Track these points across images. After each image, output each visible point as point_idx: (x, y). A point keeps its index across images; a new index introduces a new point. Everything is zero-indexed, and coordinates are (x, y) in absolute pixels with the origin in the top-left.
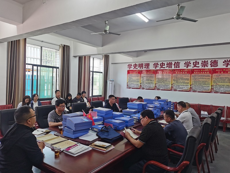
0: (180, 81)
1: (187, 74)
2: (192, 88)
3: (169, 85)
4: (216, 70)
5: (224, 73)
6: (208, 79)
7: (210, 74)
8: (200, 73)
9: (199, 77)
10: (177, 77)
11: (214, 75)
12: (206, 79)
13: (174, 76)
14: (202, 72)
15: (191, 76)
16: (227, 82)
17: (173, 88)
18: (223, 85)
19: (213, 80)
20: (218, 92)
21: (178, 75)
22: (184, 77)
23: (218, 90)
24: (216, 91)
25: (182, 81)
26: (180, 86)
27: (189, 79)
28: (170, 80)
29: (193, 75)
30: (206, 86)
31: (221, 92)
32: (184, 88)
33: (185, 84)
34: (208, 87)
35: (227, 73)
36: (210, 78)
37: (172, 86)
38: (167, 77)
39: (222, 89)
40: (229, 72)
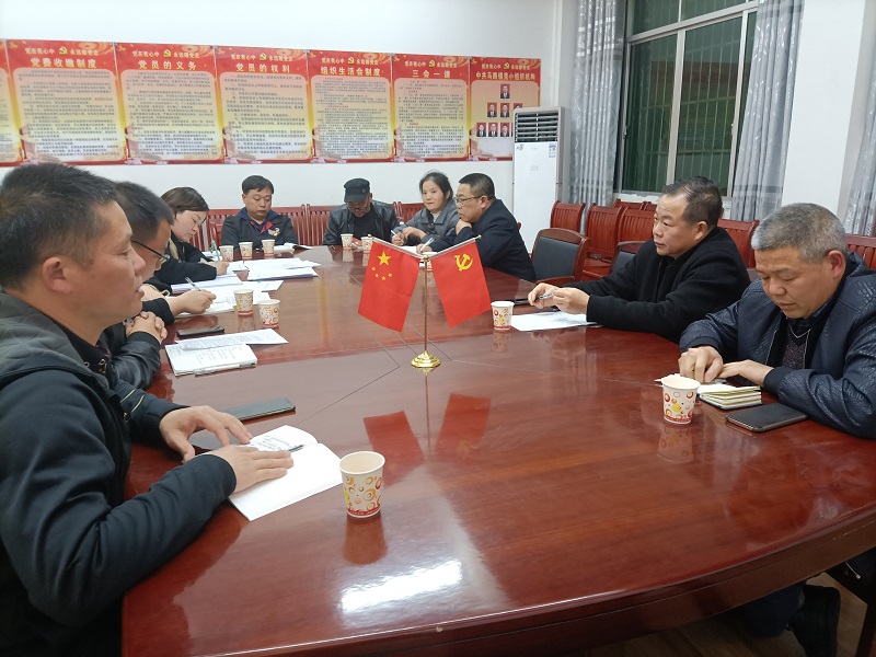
0: (263, 111)
1: (294, 76)
3: (210, 136)
4: (407, 63)
5: (431, 76)
6: (380, 101)
7: (386, 80)
8: (346, 73)
9: (346, 94)
10: (247, 89)
11: (400, 82)
12: (371, 101)
13: (229, 85)
14: (355, 66)
15: (309, 87)
16: (443, 116)
17: (233, 149)
18: (433, 129)
19: (398, 105)
20: (418, 157)
21: (250, 81)
22: (282, 93)
23: (416, 150)
24: (411, 154)
25: (270, 112)
26: (269, 139)
27: (305, 101)
28: (208, 108)
29: (316, 79)
30: (374, 132)
31: (426, 156)
32: (284, 148)
33: (288, 128)
34: (383, 136)
35: (442, 77)
36: (387, 95)
37: (228, 138)
38: (193, 90)
39: (429, 143)
40: (447, 74)
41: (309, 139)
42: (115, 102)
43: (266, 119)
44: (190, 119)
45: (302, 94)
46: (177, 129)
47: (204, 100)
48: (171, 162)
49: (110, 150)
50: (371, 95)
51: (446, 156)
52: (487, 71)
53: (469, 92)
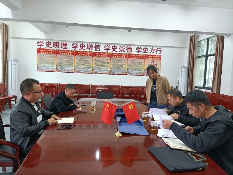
1: (107, 57)
2: (111, 71)
3: (90, 68)
4: (131, 55)
5: (136, 58)
6: (125, 63)
7: (126, 59)
8: (118, 57)
9: (118, 61)
10: (98, 60)
11: (129, 59)
12: (123, 63)
13: (95, 59)
14: (120, 56)
15: (110, 60)
16: (138, 66)
17: (94, 71)
18: (136, 69)
19: (128, 64)
20: (132, 74)
21: (99, 58)
22: (105, 61)
23: (132, 73)
24: (130, 74)
25: (102, 64)
26: (101, 69)
27: (109, 62)
28: (90, 63)
29: (112, 58)
30: (123, 69)
31: (134, 74)
32: (104, 71)
33: (105, 67)
34: (125, 70)
35: (138, 58)
36: (126, 62)
37: (93, 69)
38: (88, 59)
39: (135, 72)
40: (140, 58)
41: (109, 70)
42: (73, 61)
43: (101, 66)
44: (87, 65)
45: (109, 61)
46: (84, 67)
47: (90, 62)
48: (82, 73)
49: (71, 70)
50: (123, 62)
51: (138, 74)
52: (149, 57)
53: (144, 61)
